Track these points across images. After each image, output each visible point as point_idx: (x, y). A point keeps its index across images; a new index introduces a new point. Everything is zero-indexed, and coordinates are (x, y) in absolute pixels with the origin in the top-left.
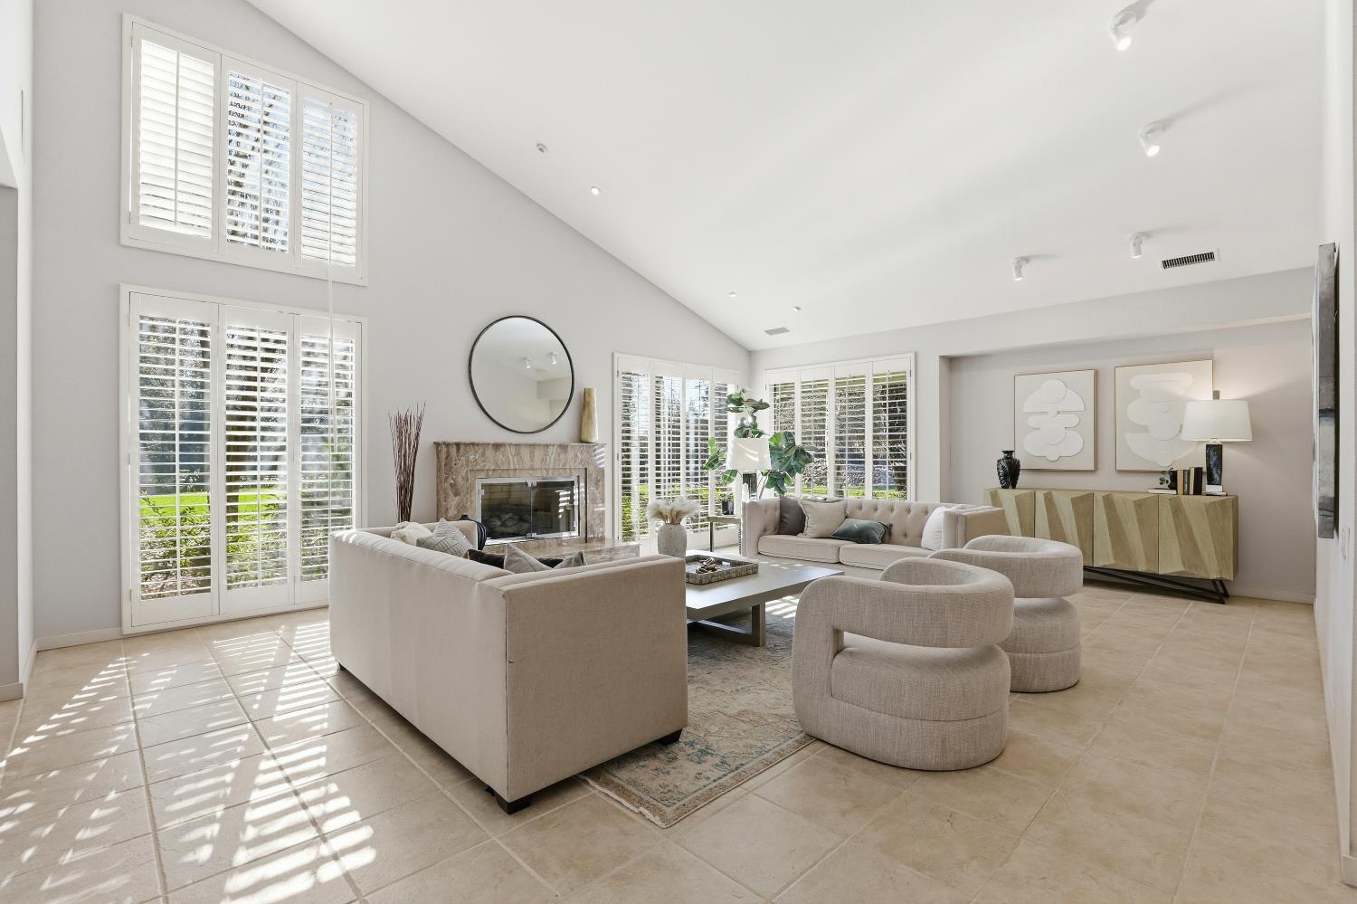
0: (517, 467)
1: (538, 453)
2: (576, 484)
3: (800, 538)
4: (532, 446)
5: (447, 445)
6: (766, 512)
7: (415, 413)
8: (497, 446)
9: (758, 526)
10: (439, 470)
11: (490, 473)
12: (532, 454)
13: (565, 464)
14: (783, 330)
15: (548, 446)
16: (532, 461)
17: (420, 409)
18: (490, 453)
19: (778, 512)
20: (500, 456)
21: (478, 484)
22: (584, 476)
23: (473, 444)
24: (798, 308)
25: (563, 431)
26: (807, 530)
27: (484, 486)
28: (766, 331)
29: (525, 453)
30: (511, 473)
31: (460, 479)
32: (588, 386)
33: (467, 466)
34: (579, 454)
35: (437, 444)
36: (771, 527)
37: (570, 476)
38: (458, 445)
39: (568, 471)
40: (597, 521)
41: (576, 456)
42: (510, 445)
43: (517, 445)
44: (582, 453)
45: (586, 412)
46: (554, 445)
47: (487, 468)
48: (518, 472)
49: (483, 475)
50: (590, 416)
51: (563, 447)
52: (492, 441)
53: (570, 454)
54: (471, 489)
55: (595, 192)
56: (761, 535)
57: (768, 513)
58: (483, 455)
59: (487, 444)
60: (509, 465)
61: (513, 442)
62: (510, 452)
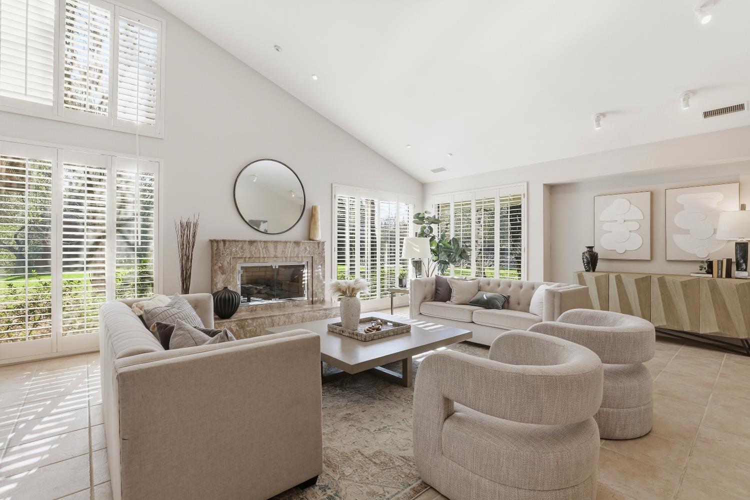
0: (265, 256)
1: (280, 247)
2: (306, 266)
3: (447, 304)
4: (276, 242)
5: (217, 242)
6: (425, 286)
7: (192, 221)
8: (252, 242)
9: (420, 297)
10: (212, 258)
11: (247, 260)
12: (276, 247)
13: (298, 253)
14: (442, 169)
15: (286, 242)
16: (276, 252)
17: (196, 217)
18: (246, 246)
19: (434, 286)
20: (253, 248)
21: (238, 267)
22: (311, 262)
23: (235, 241)
24: (451, 155)
25: (298, 233)
26: (453, 299)
27: (242, 268)
28: (432, 171)
29: (271, 247)
30: (262, 259)
31: (226, 263)
32: (315, 204)
33: (231, 255)
34: (308, 248)
35: (211, 241)
36: (429, 296)
37: (302, 262)
38: (224, 241)
39: (300, 259)
40: (320, 290)
41: (306, 249)
42: (260, 241)
43: (265, 242)
44: (309, 247)
45: (313, 220)
46: (290, 242)
47: (244, 256)
48: (266, 259)
49: (242, 261)
50: (315, 223)
51: (297, 243)
52: (248, 239)
53: (302, 248)
54: (234, 269)
55: (315, 78)
56: (422, 302)
57: (427, 287)
58: (242, 248)
59: (245, 241)
60: (260, 254)
61: (263, 240)
62: (261, 246)
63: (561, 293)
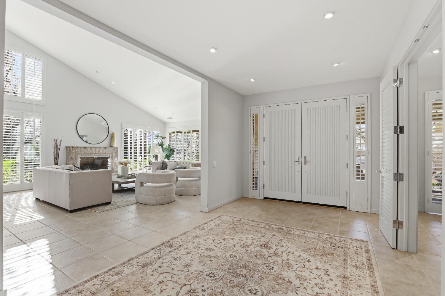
0: (91, 153)
1: (97, 150)
2: (109, 158)
3: (166, 170)
4: (96, 148)
5: (69, 147)
6: (158, 164)
7: (59, 139)
8: (85, 148)
9: (156, 168)
10: (67, 154)
11: (83, 154)
12: (95, 150)
13: (106, 152)
14: (171, 118)
15: (100, 148)
16: (95, 151)
17: (61, 138)
18: (82, 149)
19: (162, 164)
20: (85, 150)
21: (79, 158)
22: (111, 156)
23: (77, 147)
24: (173, 113)
25: (106, 143)
26: (167, 168)
27: (80, 158)
28: (167, 118)
29: (93, 149)
30: (89, 155)
31: (73, 156)
32: (113, 132)
33: (75, 152)
34: (110, 150)
35: (66, 147)
36: (159, 168)
37: (107, 155)
38: (73, 147)
39: (107, 154)
40: (116, 167)
41: (109, 150)
42: (89, 147)
44: (111, 149)
45: (112, 139)
46: (102, 147)
47: (81, 153)
49: (80, 155)
50: (113, 140)
51: (105, 148)
53: (107, 150)
54: (77, 158)
55: (113, 83)
56: (156, 170)
57: (159, 164)
58: (80, 150)
59: (82, 147)
60: (88, 152)
61: (90, 147)
62: (89, 149)
63: (194, 164)
